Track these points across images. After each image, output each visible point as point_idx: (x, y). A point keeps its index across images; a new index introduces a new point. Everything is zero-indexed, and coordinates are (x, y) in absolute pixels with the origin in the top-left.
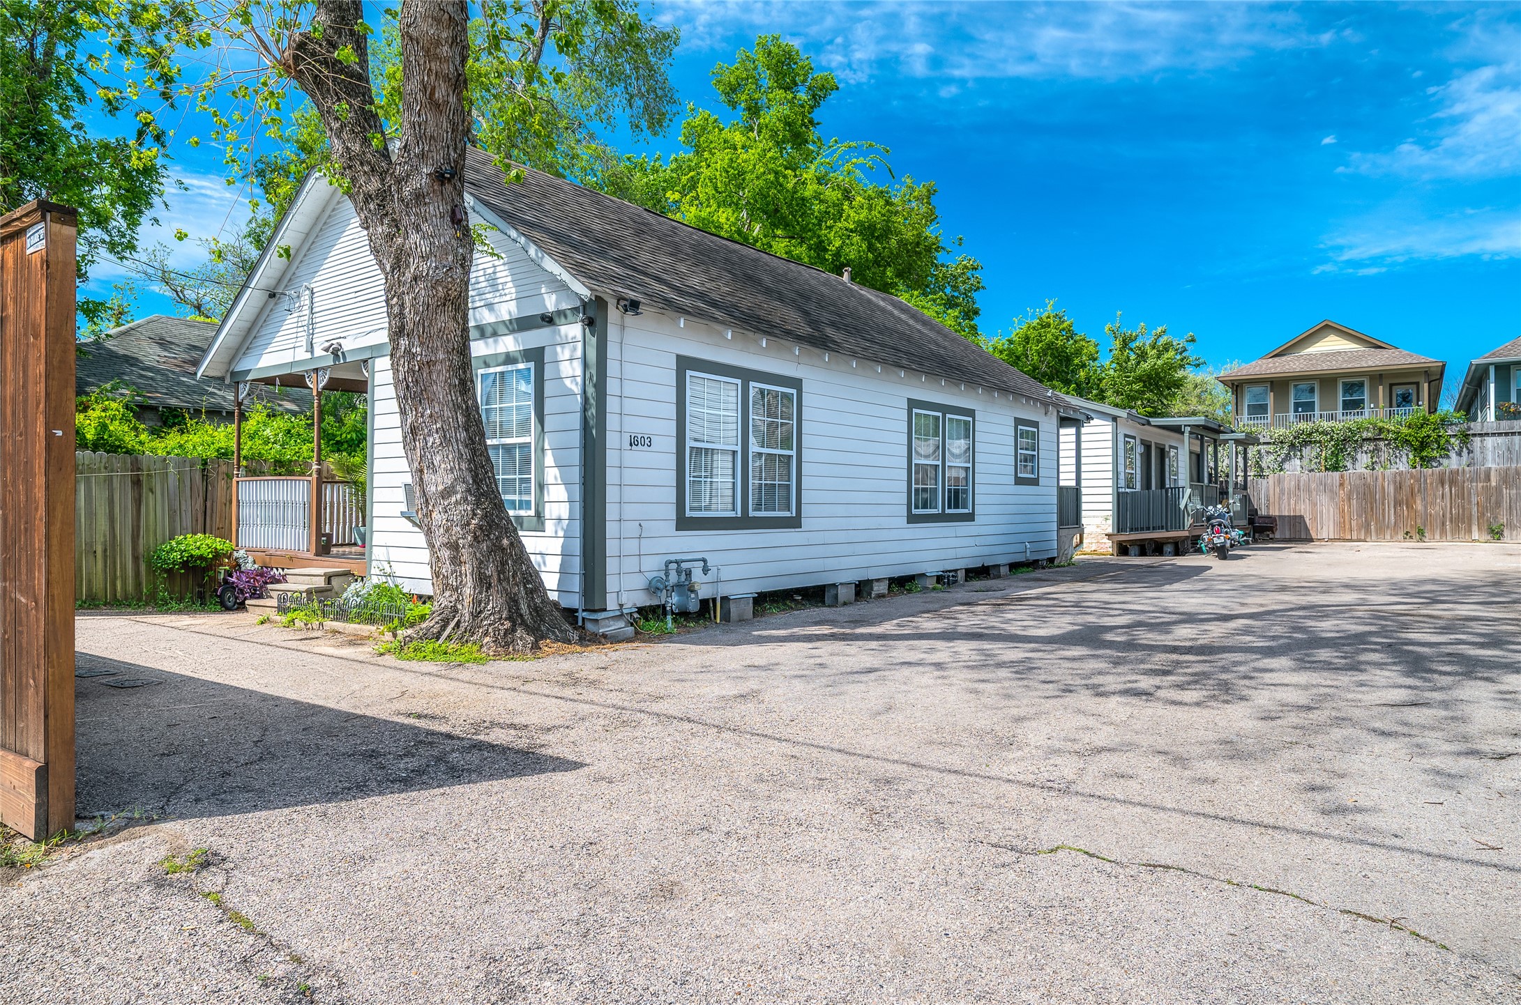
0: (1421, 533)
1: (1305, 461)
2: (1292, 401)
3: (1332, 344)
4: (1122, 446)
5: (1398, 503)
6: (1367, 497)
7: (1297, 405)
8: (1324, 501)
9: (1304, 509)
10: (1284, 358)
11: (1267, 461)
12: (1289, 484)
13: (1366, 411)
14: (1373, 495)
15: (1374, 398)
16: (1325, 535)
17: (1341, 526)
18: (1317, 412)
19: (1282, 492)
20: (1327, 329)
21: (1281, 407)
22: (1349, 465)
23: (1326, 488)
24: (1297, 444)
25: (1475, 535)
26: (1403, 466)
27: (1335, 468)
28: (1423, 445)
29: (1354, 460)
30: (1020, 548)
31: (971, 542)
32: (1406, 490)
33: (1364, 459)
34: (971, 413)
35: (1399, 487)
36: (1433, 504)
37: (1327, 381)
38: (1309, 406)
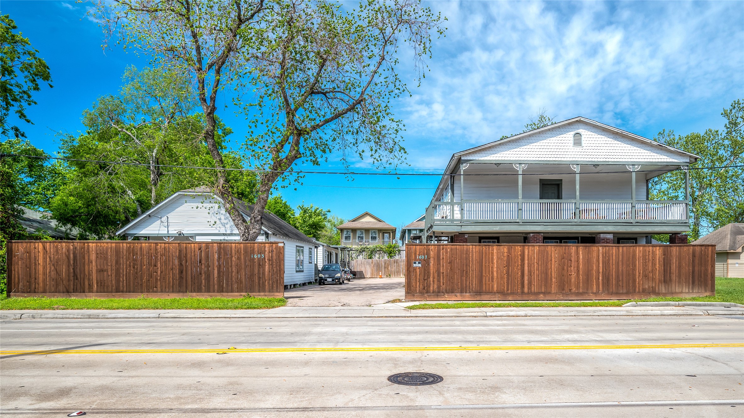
0: (390, 275)
1: (363, 256)
2: (357, 236)
3: (368, 219)
4: (324, 251)
5: (385, 268)
6: (378, 267)
7: (359, 237)
8: (368, 267)
9: (363, 269)
10: (355, 222)
11: (354, 256)
12: (359, 262)
13: (377, 240)
14: (379, 265)
15: (379, 237)
16: (368, 277)
17: (372, 274)
18: (364, 240)
19: (358, 264)
20: (367, 214)
21: (354, 238)
22: (374, 257)
23: (368, 263)
24: (362, 251)
25: (401, 276)
26: (386, 258)
27: (371, 258)
28: (391, 253)
29: (375, 256)
30: (309, 279)
31: (303, 277)
32: (387, 264)
33: (377, 256)
34: (303, 247)
35: (385, 264)
36: (393, 268)
37: (367, 231)
38: (362, 238)
